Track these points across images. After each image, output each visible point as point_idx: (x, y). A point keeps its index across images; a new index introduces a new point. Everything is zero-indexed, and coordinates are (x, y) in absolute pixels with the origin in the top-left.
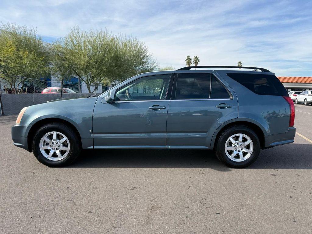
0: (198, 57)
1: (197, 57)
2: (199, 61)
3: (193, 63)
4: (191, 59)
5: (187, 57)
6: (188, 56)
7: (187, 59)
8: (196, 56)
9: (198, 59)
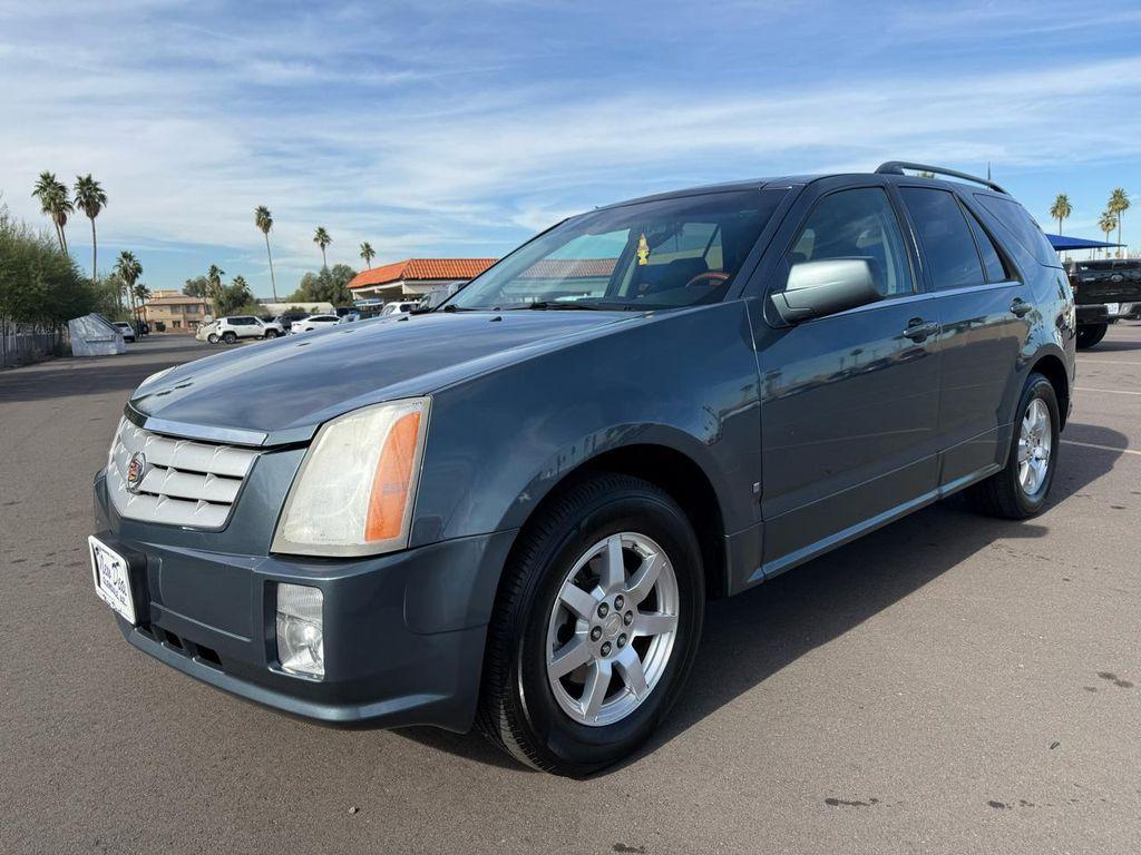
0: (94, 179)
1: (89, 180)
2: (103, 198)
3: (75, 207)
4: (63, 188)
5: (40, 179)
6: (43, 172)
7: (43, 189)
8: (85, 177)
9: (98, 190)
